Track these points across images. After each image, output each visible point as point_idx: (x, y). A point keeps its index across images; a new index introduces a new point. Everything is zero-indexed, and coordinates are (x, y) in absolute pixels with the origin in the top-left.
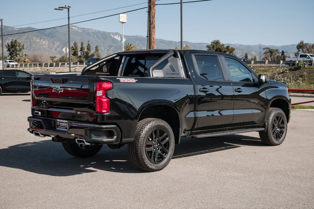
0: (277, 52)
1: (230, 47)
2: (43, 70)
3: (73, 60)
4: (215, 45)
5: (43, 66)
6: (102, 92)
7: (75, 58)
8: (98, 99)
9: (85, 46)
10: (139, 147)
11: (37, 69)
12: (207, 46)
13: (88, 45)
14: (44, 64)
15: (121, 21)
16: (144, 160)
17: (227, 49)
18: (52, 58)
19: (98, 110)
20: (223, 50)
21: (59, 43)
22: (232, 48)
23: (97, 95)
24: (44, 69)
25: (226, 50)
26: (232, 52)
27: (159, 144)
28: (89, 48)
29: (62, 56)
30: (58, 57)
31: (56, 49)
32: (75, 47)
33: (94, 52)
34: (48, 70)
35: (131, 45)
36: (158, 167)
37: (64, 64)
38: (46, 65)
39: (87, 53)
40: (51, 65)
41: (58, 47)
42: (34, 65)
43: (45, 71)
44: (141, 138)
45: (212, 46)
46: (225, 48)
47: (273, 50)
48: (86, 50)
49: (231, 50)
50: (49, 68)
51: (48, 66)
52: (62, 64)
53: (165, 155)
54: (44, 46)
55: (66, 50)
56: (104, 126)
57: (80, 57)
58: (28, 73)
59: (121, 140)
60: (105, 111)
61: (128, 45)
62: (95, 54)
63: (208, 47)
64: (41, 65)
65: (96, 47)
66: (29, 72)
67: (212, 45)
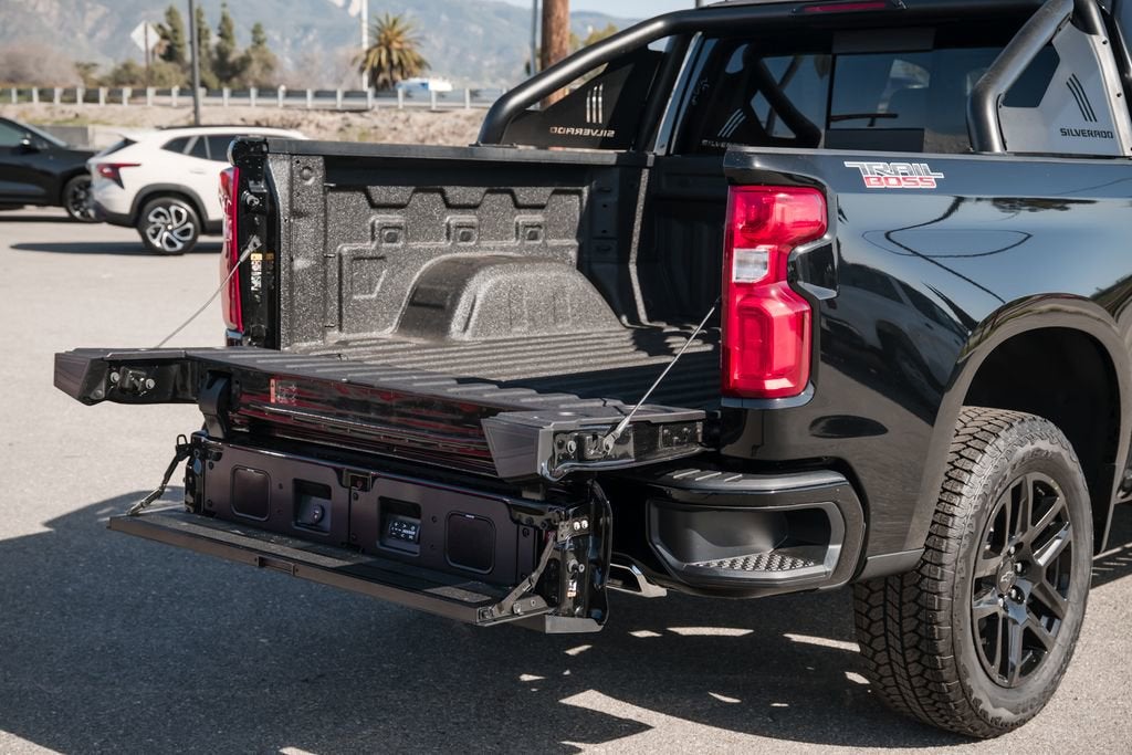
2: (60, 117)
3: (167, 78)
5: (57, 100)
6: (766, 258)
7: (175, 70)
8: (738, 299)
9: (211, 22)
10: (946, 598)
11: (32, 110)
13: (225, 19)
14: (58, 92)
16: (967, 676)
18: (85, 69)
19: (736, 377)
21: (101, 10)
23: (734, 280)
24: (63, 112)
27: (1019, 565)
28: (227, 33)
29: (122, 60)
30: (106, 66)
31: (91, 35)
32: (171, 25)
33: (250, 50)
34: (77, 116)
35: (395, 22)
36: (1024, 711)
37: (143, 93)
38: (69, 96)
39: (223, 53)
40: (91, 97)
41: (99, 25)
42: (20, 93)
43: (67, 121)
44: (953, 543)
48: (214, 40)
50: (80, 107)
51: (74, 101)
52: (135, 95)
53: (1049, 627)
54: (44, 20)
55: (145, 38)
56: (774, 484)
57: (192, 66)
58: (23, 130)
59: (862, 562)
60: (784, 383)
61: (384, 22)
62: (254, 56)
64: (46, 96)
65: (256, 31)
66: (27, 126)
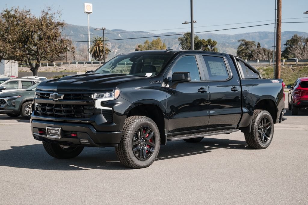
0: (253, 44)
1: (212, 41)
4: (188, 38)
12: (179, 39)
15: (86, 11)
17: (209, 42)
20: (205, 44)
22: (213, 41)
25: (207, 43)
26: (214, 46)
45: (185, 39)
46: (207, 41)
47: (250, 42)
49: (213, 44)
63: (181, 40)
67: (184, 37)
